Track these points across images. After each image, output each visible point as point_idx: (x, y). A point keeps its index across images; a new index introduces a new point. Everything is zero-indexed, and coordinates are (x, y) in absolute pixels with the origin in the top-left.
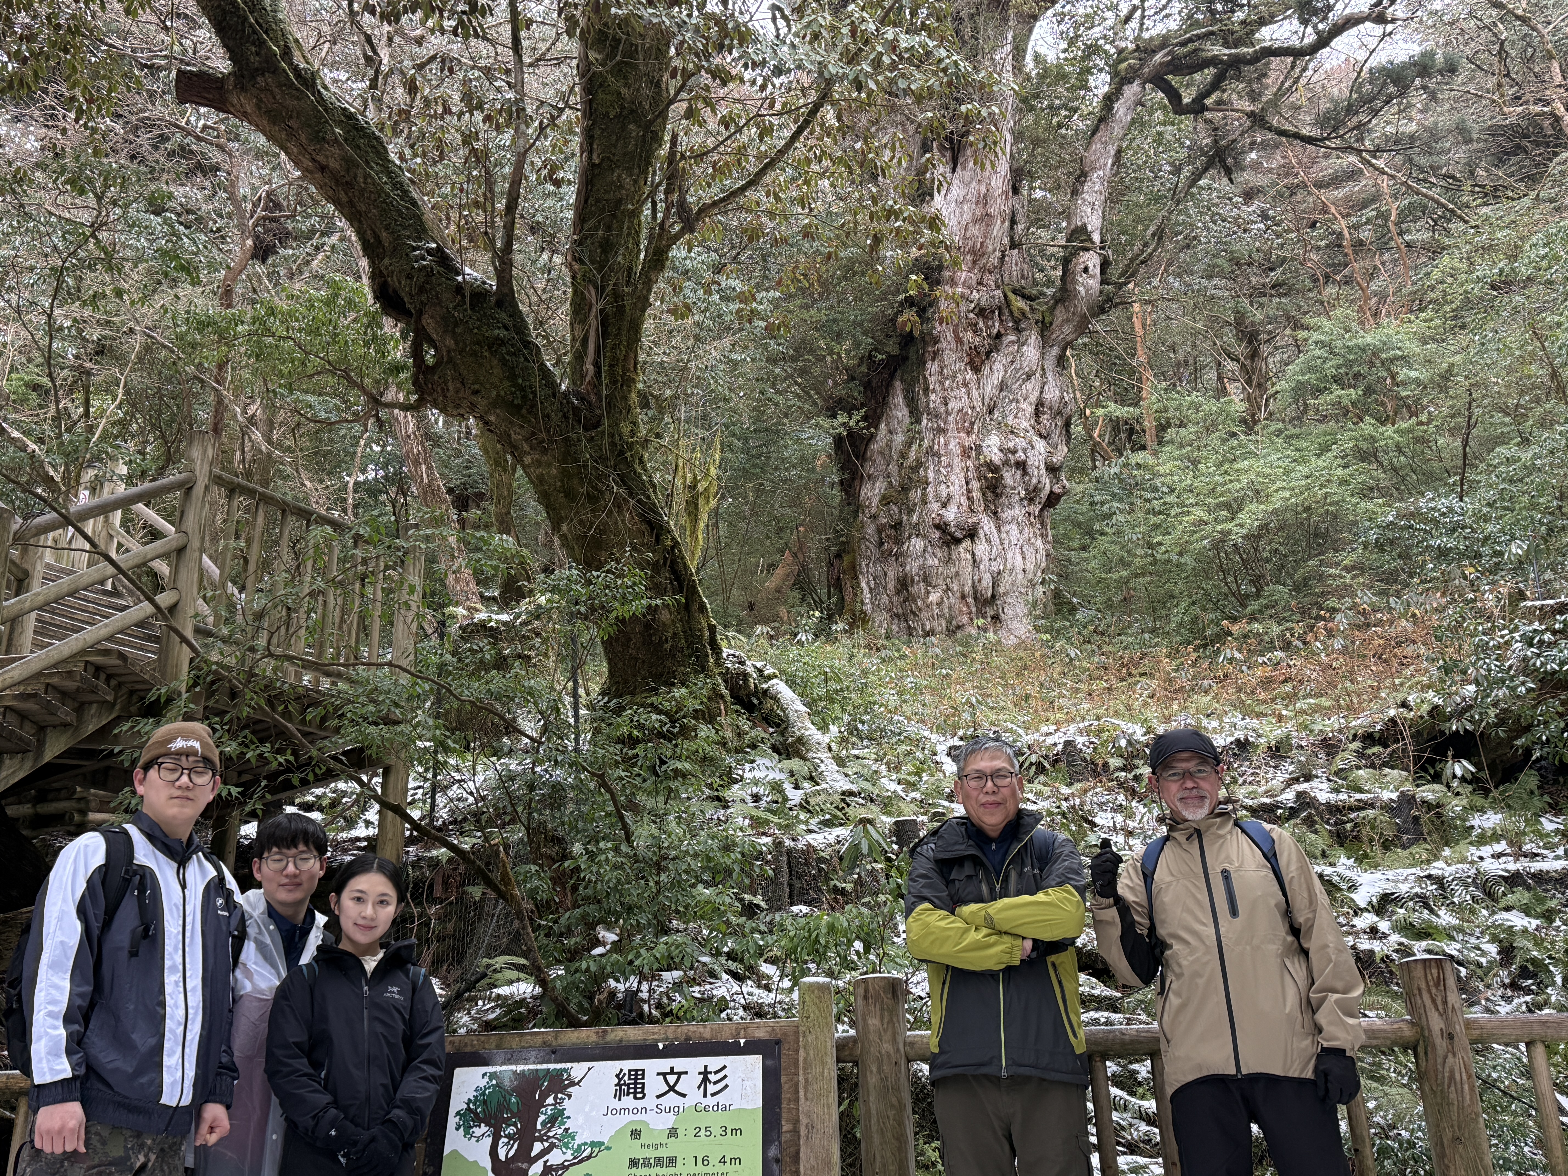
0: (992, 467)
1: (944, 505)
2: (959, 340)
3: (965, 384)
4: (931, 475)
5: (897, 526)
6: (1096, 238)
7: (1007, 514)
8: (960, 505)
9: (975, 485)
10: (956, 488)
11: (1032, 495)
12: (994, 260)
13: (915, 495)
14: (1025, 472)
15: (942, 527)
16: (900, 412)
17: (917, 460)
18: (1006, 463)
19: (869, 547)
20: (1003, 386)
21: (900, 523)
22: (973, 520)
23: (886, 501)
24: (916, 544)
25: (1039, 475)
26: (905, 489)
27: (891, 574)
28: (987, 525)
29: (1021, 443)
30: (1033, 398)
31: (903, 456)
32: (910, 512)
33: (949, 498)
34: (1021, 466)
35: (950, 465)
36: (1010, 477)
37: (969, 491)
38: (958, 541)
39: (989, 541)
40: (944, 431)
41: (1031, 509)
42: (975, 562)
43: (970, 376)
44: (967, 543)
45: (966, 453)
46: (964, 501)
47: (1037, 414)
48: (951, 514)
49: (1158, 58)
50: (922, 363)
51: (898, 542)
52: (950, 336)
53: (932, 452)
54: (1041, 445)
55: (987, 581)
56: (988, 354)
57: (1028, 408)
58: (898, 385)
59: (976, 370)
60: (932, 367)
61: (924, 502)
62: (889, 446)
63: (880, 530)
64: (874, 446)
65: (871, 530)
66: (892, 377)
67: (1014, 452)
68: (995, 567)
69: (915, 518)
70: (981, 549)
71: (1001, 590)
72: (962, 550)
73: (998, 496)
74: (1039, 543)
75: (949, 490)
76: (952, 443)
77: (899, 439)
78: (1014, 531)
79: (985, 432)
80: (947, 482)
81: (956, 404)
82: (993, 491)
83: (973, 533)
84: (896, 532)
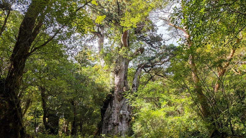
0: (121, 115)
1: (114, 120)
3: (118, 103)
4: (112, 116)
7: (123, 122)
8: (116, 120)
9: (119, 118)
10: (116, 118)
11: (127, 119)
12: (122, 87)
13: (110, 119)
14: (126, 116)
15: (113, 123)
16: (109, 107)
17: (111, 114)
19: (104, 126)
20: (123, 104)
22: (118, 123)
23: (106, 119)
24: (110, 126)
25: (127, 116)
26: (109, 118)
27: (106, 131)
28: (120, 124)
29: (125, 112)
31: (109, 113)
35: (115, 115)
36: (124, 117)
38: (116, 126)
39: (120, 126)
40: (114, 110)
41: (126, 121)
42: (118, 129)
43: (118, 102)
44: (117, 126)
45: (117, 113)
46: (117, 120)
48: (115, 122)
49: (142, 65)
50: (112, 100)
51: (108, 126)
52: (116, 97)
53: (113, 113)
54: (128, 112)
55: (119, 133)
56: (121, 99)
57: (127, 107)
58: (109, 103)
60: (114, 101)
63: (105, 124)
64: (106, 112)
67: (124, 113)
68: (121, 130)
69: (110, 122)
70: (119, 127)
71: (122, 133)
72: (116, 127)
73: (122, 119)
74: (128, 127)
75: (115, 118)
76: (116, 111)
77: (109, 111)
78: (124, 125)
79: (120, 110)
80: (115, 117)
81: (116, 106)
82: (121, 118)
83: (118, 125)
84: (107, 124)
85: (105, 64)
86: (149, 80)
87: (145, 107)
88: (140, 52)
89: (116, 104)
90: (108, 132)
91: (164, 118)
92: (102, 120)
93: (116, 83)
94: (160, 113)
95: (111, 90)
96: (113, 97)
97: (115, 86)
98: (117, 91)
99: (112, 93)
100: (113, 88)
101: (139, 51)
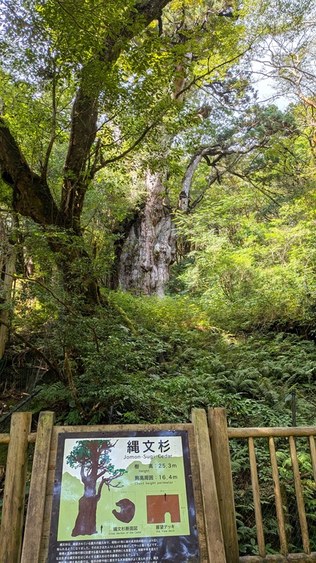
0: (157, 253)
2: (151, 217)
3: (151, 230)
4: (141, 253)
5: (131, 266)
6: (187, 195)
7: (160, 265)
9: (152, 257)
10: (147, 257)
11: (167, 261)
13: (136, 258)
14: (165, 255)
15: (143, 267)
16: (133, 235)
17: (137, 248)
18: (161, 251)
19: (122, 271)
20: (161, 231)
21: (131, 265)
22: (151, 266)
23: (128, 259)
24: (135, 271)
25: (169, 256)
26: (133, 256)
27: (128, 280)
28: (155, 268)
29: (165, 246)
30: (168, 235)
31: (134, 247)
32: (134, 262)
33: (145, 260)
34: (165, 253)
35: (146, 251)
36: (162, 256)
37: (150, 258)
38: (147, 271)
39: (155, 272)
40: (145, 241)
41: (166, 264)
42: (151, 278)
43: (153, 227)
44: (149, 272)
45: (150, 248)
46: (149, 261)
47: (169, 239)
48: (145, 264)
49: (205, 150)
50: (140, 223)
51: (131, 271)
52: (148, 216)
53: (141, 247)
54: (170, 248)
55: (154, 283)
56: (158, 222)
57: (167, 237)
58: (133, 228)
59: (155, 226)
60: (143, 224)
61: (138, 260)
62: (129, 244)
63: (126, 266)
64: (125, 244)
65: (123, 266)
66: (132, 225)
67: (163, 249)
68: (156, 279)
69: (136, 264)
70: (153, 274)
71: (157, 285)
72: (147, 275)
73: (158, 260)
74: (168, 274)
75: (145, 258)
76: (147, 245)
77: (132, 243)
78: (162, 270)
79: (156, 243)
80: (145, 255)
81: (149, 235)
82: (157, 258)
83: (151, 270)
84: (129, 268)
86: (212, 183)
88: (200, 116)
89: (147, 230)
90: (131, 282)
92: (118, 259)
93: (150, 188)
95: (138, 202)
96: (143, 216)
97: (149, 193)
98: (150, 204)
99: (141, 208)
100: (144, 198)
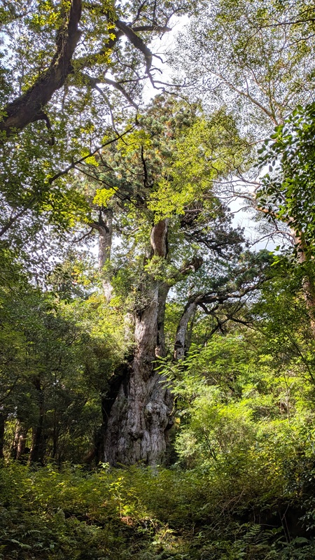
0: (149, 414)
1: (132, 426)
2: (140, 371)
3: (142, 386)
4: (129, 416)
5: (117, 433)
6: (183, 344)
7: (153, 431)
8: (137, 426)
9: (143, 420)
10: (136, 420)
11: (162, 424)
12: (152, 347)
13: (124, 422)
14: (159, 416)
15: (131, 434)
16: (122, 394)
17: (125, 410)
18: (153, 412)
19: (108, 441)
20: (154, 387)
22: (141, 432)
23: (114, 424)
24: (122, 440)
25: (164, 417)
26: (121, 420)
27: (114, 452)
28: (147, 434)
29: (158, 406)
30: (164, 392)
31: (121, 409)
32: (122, 428)
33: (134, 424)
34: (158, 414)
35: (135, 412)
36: (155, 418)
37: (141, 422)
38: (136, 440)
39: (146, 440)
40: (134, 401)
41: (161, 429)
42: (141, 448)
43: (143, 383)
44: (139, 440)
45: (141, 408)
46: (139, 425)
47: (165, 397)
48: (134, 429)
49: (200, 297)
50: (129, 379)
51: (117, 440)
52: (137, 370)
53: (130, 408)
54: (165, 407)
55: (145, 455)
56: (150, 377)
57: (162, 395)
58: (122, 386)
59: (145, 381)
60: (132, 380)
61: (126, 425)
62: (118, 405)
63: (112, 435)
64: (114, 406)
65: (109, 435)
66: (120, 383)
67: (156, 409)
68: (149, 449)
69: (122, 431)
70: (144, 443)
71: (150, 458)
72: (136, 444)
73: (151, 424)
74: (164, 442)
75: (134, 421)
76: (136, 405)
77: (121, 403)
78: (155, 437)
79: (147, 402)
80: (134, 418)
81: (138, 392)
82: (149, 422)
83: (141, 437)
84: (117, 435)
85: (114, 293)
86: (213, 332)
87: (205, 397)
88: (192, 267)
89: (138, 387)
90: (117, 454)
91: (248, 423)
92: (105, 426)
93: (138, 338)
94: (240, 411)
95: (125, 354)
96: (132, 370)
97: (136, 344)
98: (139, 355)
99: (129, 361)
100: (132, 350)
101: (191, 264)
